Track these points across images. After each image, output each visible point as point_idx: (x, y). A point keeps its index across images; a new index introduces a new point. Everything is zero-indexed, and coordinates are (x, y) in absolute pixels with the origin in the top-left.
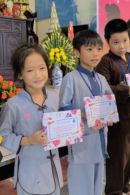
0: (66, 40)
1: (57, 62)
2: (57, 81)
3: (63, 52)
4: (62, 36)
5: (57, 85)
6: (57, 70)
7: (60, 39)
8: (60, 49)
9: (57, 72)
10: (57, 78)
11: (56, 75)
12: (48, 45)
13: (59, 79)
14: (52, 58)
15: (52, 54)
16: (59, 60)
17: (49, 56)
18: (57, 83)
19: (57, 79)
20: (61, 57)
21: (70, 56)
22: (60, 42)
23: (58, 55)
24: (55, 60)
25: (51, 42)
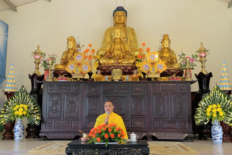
0: (225, 96)
1: (213, 118)
2: (214, 136)
3: (221, 108)
4: (221, 94)
5: (215, 141)
6: (216, 125)
7: (218, 96)
8: (217, 105)
9: (214, 127)
10: (215, 133)
11: (214, 130)
12: (207, 101)
13: (217, 135)
14: (208, 114)
15: (209, 110)
16: (215, 115)
17: (206, 111)
18: (215, 139)
19: (214, 135)
20: (218, 113)
21: (229, 112)
22: (219, 99)
23: (214, 111)
24: (212, 116)
25: (209, 99)
